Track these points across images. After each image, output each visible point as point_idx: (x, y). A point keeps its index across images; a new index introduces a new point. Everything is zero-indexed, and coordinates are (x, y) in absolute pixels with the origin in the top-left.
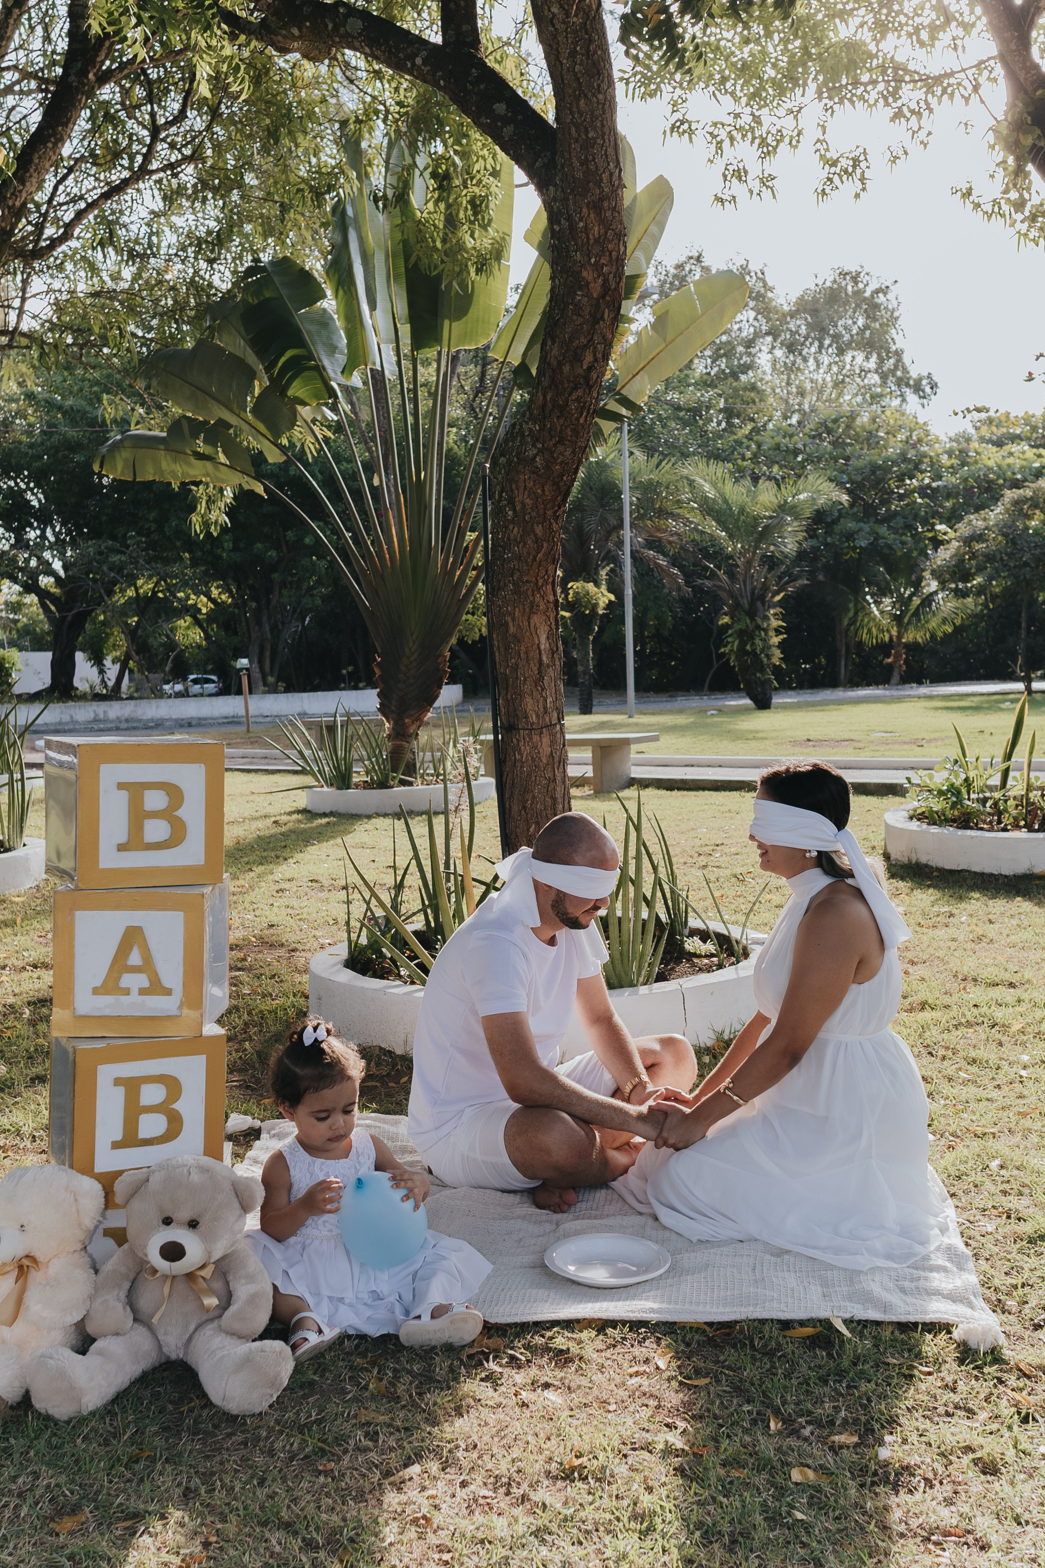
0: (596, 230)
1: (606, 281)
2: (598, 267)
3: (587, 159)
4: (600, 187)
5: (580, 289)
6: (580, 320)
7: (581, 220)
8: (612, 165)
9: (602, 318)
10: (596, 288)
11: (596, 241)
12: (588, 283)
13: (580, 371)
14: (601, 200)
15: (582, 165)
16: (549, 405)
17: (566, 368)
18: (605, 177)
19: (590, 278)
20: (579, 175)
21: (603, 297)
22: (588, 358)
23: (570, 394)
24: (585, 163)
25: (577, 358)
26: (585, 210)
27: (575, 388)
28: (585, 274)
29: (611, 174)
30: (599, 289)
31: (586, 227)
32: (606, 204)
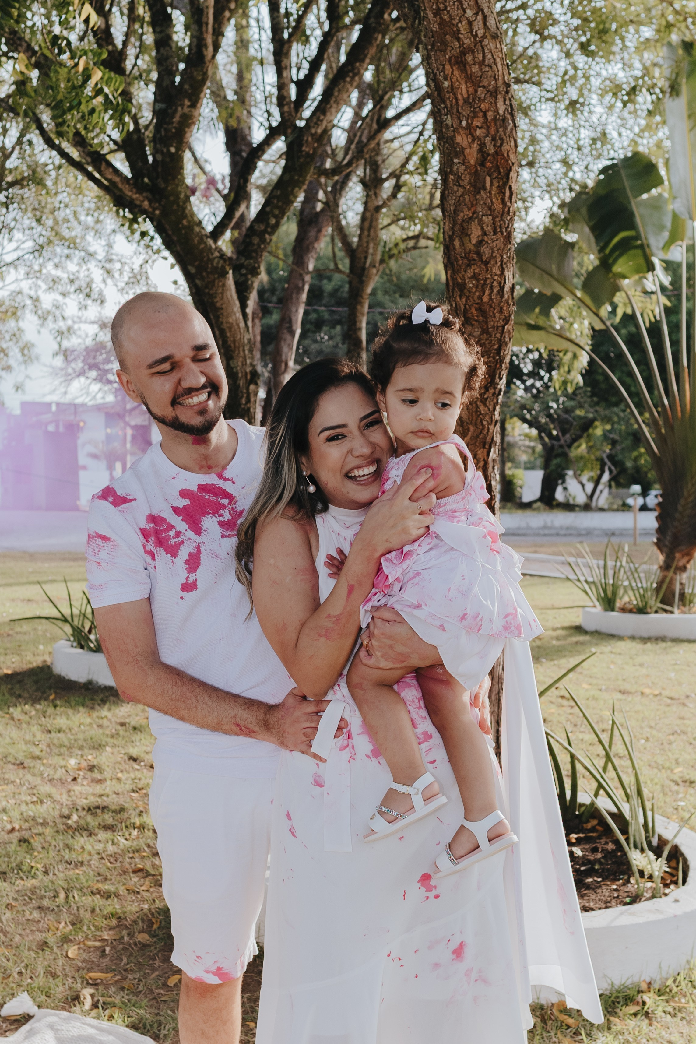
0: (464, 90)
1: (482, 146)
2: (470, 129)
3: (438, 9)
4: (458, 39)
5: (457, 156)
6: (461, 190)
7: (446, 79)
8: (469, 13)
9: (484, 188)
10: (472, 154)
11: (466, 101)
12: (463, 149)
13: (470, 246)
14: (463, 53)
15: (435, 15)
16: (451, 283)
17: (457, 243)
18: (463, 27)
19: (465, 144)
20: (436, 27)
21: (482, 164)
22: (475, 233)
23: (465, 272)
24: (437, 13)
25: (464, 233)
26: (448, 67)
27: (469, 266)
28: (459, 139)
29: (470, 23)
30: (475, 154)
31: (452, 86)
32: (469, 58)
